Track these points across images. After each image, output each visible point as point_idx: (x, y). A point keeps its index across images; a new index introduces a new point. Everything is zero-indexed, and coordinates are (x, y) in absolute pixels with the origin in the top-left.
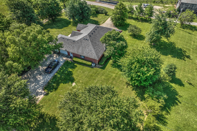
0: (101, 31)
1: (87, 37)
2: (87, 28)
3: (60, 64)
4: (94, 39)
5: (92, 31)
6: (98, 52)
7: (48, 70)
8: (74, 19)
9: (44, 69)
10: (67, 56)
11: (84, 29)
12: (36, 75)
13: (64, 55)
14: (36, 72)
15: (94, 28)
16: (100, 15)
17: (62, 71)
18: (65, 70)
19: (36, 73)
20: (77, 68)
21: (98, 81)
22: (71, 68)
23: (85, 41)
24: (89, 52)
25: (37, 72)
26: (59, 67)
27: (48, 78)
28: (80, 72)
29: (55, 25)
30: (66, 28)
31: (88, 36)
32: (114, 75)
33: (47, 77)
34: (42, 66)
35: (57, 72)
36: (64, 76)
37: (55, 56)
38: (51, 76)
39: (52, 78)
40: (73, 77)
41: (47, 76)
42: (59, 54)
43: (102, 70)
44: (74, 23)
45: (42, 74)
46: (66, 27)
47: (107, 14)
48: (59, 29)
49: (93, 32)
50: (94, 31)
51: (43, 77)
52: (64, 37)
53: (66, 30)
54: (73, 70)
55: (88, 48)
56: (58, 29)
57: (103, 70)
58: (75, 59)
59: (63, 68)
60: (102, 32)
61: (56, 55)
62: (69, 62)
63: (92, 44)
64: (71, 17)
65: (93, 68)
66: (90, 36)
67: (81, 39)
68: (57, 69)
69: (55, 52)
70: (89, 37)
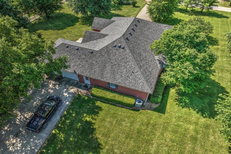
0: (145, 29)
1: (121, 42)
2: (113, 24)
3: (63, 104)
4: (136, 45)
5: (129, 28)
6: (148, 75)
7: (35, 123)
8: (84, 12)
9: (27, 119)
10: (77, 83)
11: (107, 27)
12: (5, 137)
13: (72, 82)
14: (6, 128)
15: (133, 22)
16: (125, 6)
17: (68, 121)
18: (76, 118)
19: (6, 131)
20: (102, 114)
21: (158, 146)
22: (88, 113)
23: (117, 50)
24: (128, 77)
25: (8, 128)
26: (62, 111)
27: (36, 146)
28: (111, 123)
29: (51, 24)
30: (71, 28)
31: (122, 40)
32: (192, 127)
33: (33, 142)
34: (22, 110)
35: (57, 127)
36: (74, 137)
37: (51, 86)
38: (41, 137)
39: (44, 143)
40: (97, 138)
41: (32, 137)
42: (60, 79)
43: (160, 114)
44: (83, 19)
45: (21, 132)
46: (71, 26)
47: (136, 5)
48: (59, 30)
49: (132, 31)
50: (133, 29)
51: (23, 143)
52: (69, 43)
53: (71, 31)
54: (95, 119)
55: (125, 67)
56: (56, 29)
57: (164, 116)
58: (95, 91)
59: (71, 114)
60: (147, 30)
61: (53, 82)
62: (84, 99)
63: (134, 58)
64: (78, 8)
65: (138, 110)
66: (127, 39)
67: (107, 47)
68: (56, 118)
69: (51, 77)
70: (126, 42)
